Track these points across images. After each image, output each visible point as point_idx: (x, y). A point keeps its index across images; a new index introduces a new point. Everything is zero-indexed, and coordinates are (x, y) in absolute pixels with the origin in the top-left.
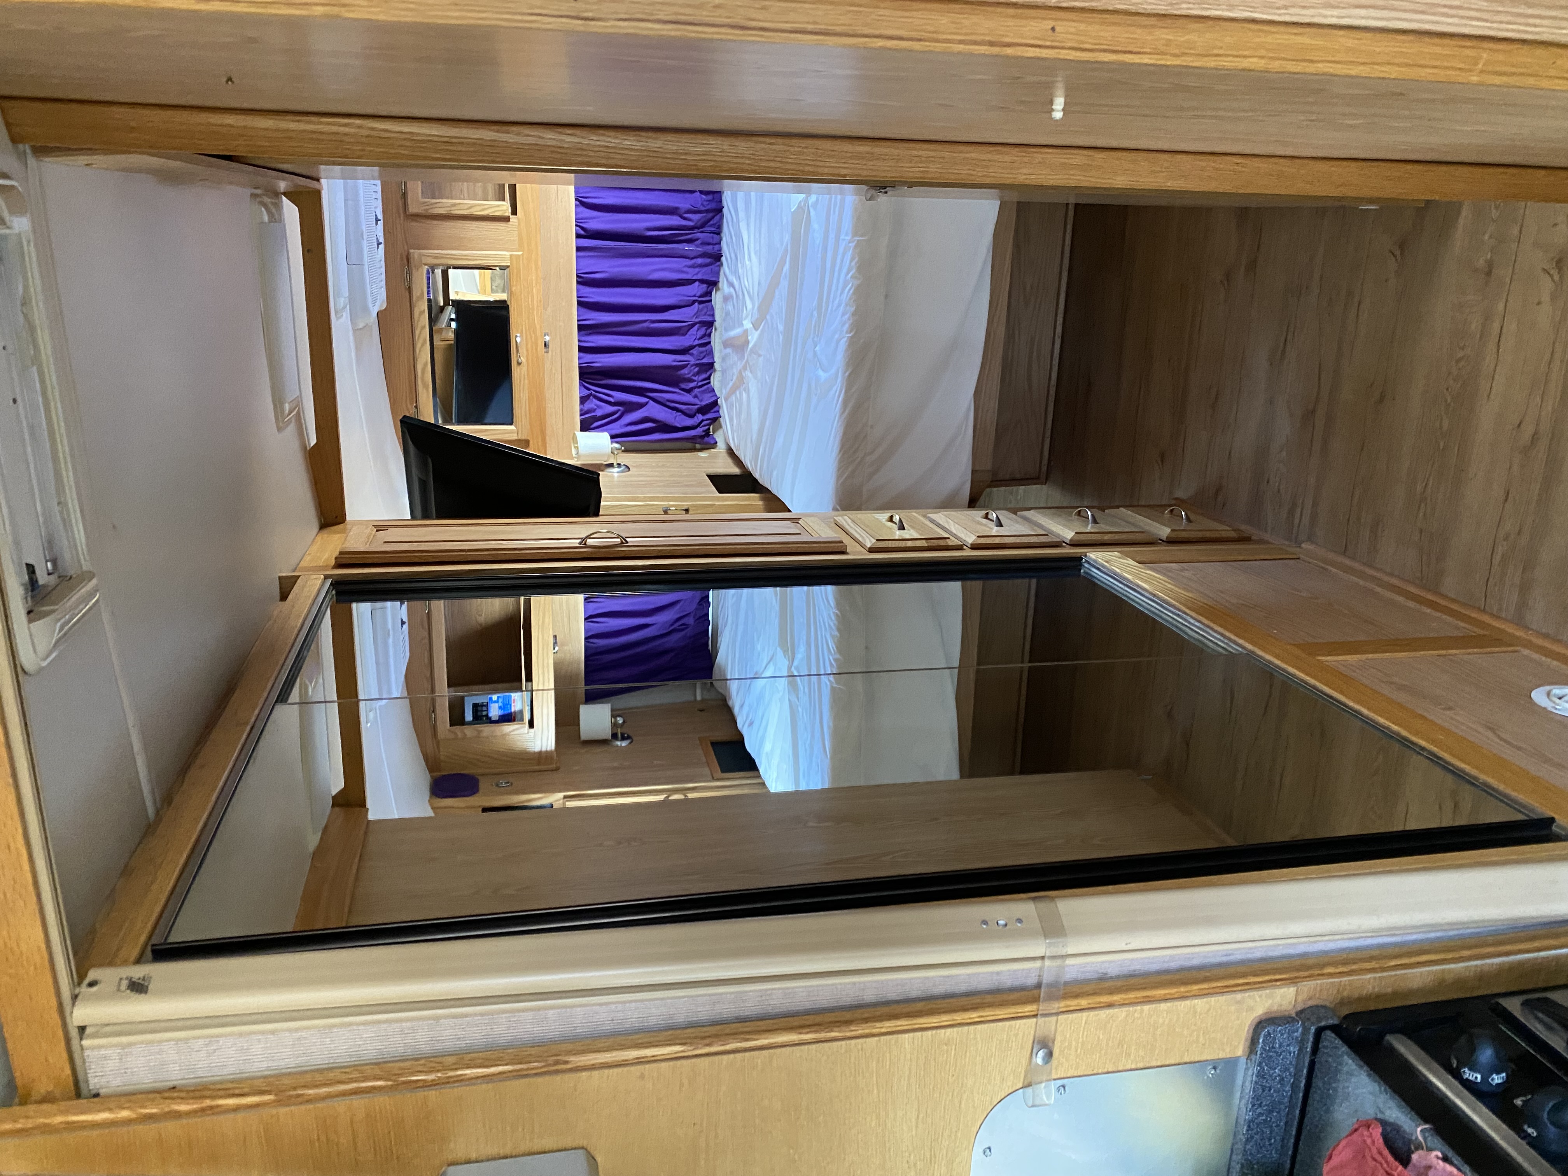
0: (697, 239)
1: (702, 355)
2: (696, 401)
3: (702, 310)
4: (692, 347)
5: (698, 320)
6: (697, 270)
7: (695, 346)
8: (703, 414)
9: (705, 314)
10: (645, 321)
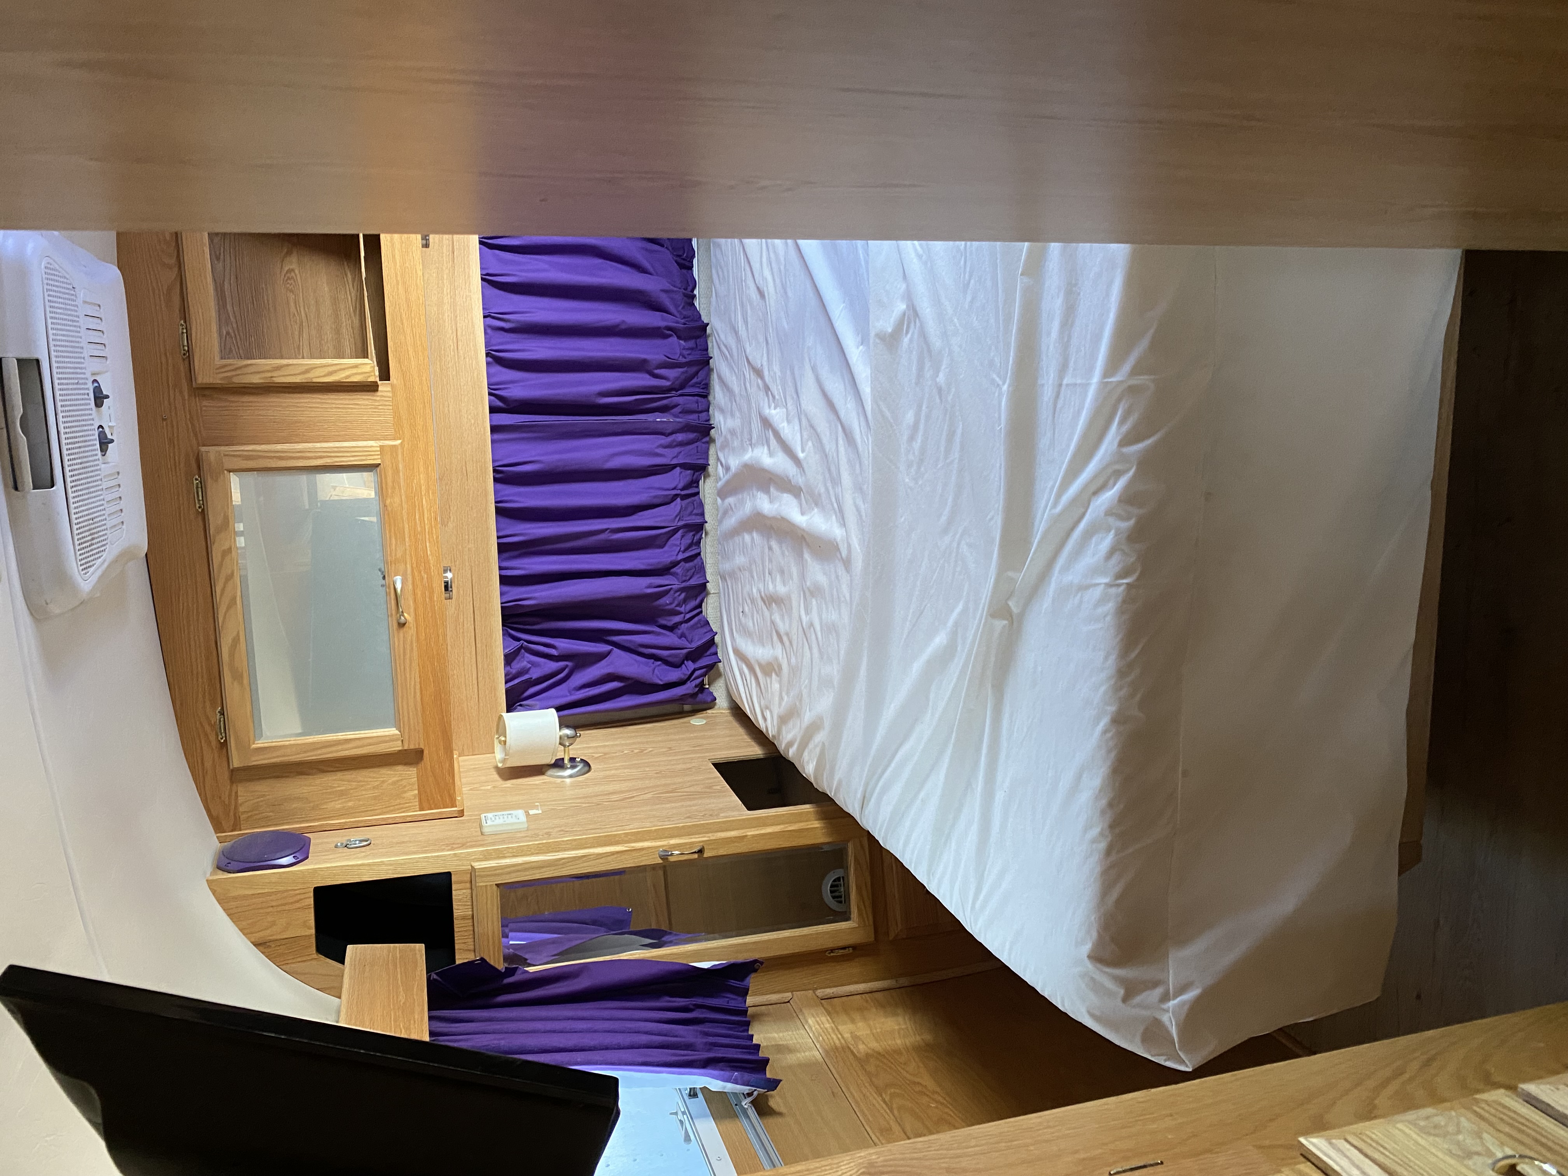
0: (676, 406)
1: (690, 574)
2: (683, 642)
3: (686, 508)
4: (675, 564)
5: (681, 523)
6: (677, 450)
7: (678, 563)
8: (694, 661)
9: (691, 514)
10: (603, 531)
